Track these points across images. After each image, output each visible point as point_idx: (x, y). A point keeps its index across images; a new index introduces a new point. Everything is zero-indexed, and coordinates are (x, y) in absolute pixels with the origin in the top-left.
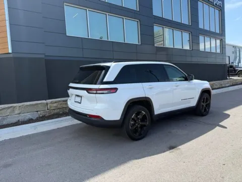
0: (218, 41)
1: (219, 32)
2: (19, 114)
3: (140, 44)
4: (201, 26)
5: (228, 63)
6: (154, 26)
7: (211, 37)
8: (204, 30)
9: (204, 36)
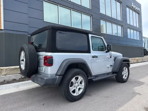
0: (138, 33)
1: (138, 27)
2: (5, 75)
3: (92, 30)
4: (128, 22)
5: (144, 46)
6: (101, 20)
7: (134, 30)
8: (130, 25)
9: (130, 29)
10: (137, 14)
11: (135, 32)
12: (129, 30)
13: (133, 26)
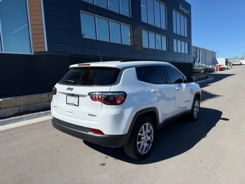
0: (186, 44)
1: (187, 37)
3: (132, 45)
4: (175, 31)
6: (143, 31)
7: (181, 40)
8: (176, 34)
9: (177, 39)
10: (186, 19)
11: (183, 43)
12: (175, 41)
13: (180, 36)
